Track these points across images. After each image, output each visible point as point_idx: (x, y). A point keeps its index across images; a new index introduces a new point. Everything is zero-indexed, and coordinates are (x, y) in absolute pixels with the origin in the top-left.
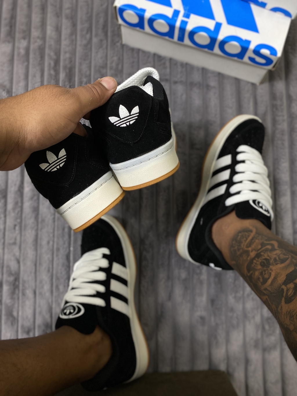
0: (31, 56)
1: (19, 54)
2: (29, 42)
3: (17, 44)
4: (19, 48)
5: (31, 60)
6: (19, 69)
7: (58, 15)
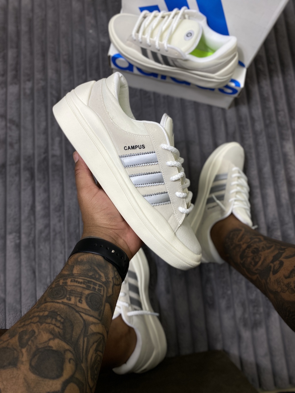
0: (36, 94)
1: (25, 94)
2: (33, 83)
3: (22, 86)
4: (24, 89)
5: (36, 98)
6: (26, 106)
7: (57, 60)
